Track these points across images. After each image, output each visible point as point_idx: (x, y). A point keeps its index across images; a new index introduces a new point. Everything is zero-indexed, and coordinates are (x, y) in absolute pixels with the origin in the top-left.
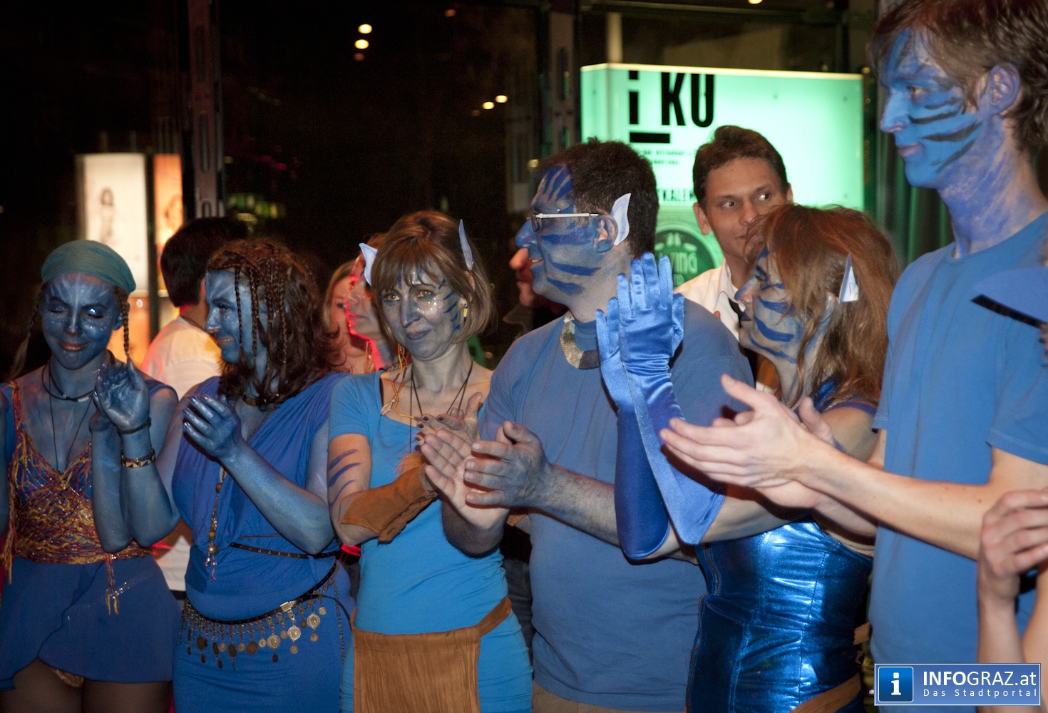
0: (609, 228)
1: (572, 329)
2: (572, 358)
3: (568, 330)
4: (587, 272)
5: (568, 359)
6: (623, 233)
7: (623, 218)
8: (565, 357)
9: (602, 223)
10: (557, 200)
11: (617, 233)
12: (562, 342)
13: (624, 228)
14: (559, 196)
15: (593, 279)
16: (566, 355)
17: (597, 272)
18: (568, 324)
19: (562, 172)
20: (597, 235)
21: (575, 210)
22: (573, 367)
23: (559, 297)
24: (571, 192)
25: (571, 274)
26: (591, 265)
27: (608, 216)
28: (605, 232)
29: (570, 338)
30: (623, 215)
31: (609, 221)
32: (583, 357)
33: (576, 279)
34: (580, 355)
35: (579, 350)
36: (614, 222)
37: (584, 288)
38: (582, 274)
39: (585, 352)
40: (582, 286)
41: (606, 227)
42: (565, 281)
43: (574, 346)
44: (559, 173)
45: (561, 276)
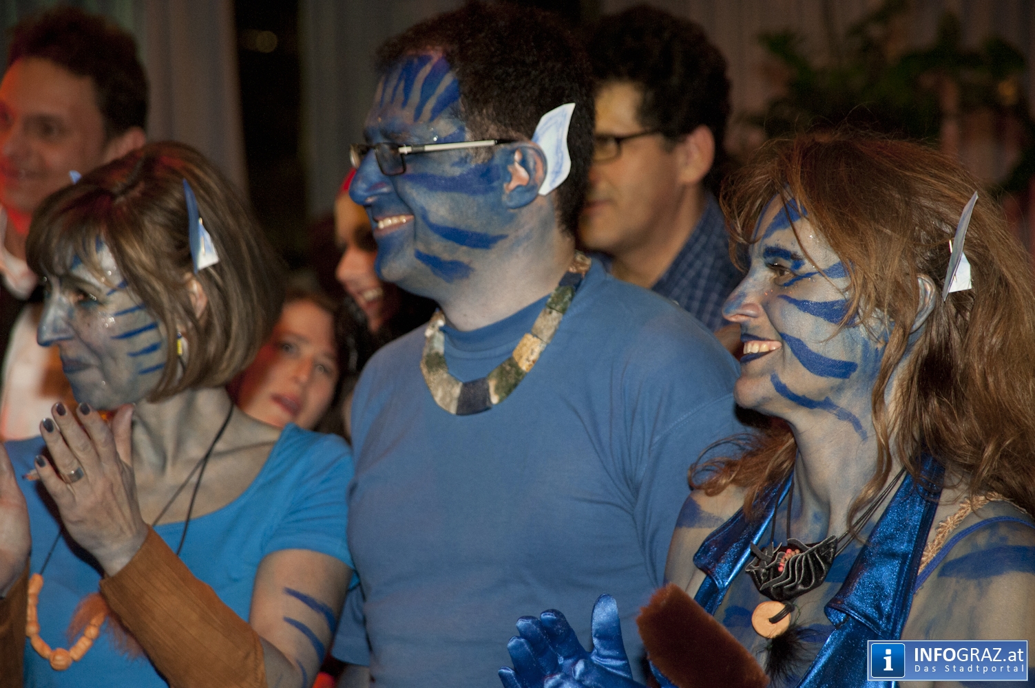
0: (531, 164)
1: (439, 345)
2: (443, 398)
3: (432, 348)
4: (483, 242)
5: (437, 399)
6: (557, 173)
7: (558, 148)
8: (432, 397)
9: (517, 157)
10: (432, 119)
11: (545, 173)
12: (425, 371)
13: (559, 165)
14: (436, 113)
15: (493, 254)
16: (433, 392)
17: (500, 243)
18: (432, 337)
19: (434, 68)
20: (509, 177)
21: (468, 136)
22: (448, 413)
23: (428, 285)
24: (460, 105)
25: (456, 245)
26: (493, 231)
27: (529, 145)
28: (522, 172)
29: (436, 362)
30: (559, 141)
31: (531, 152)
32: (462, 392)
33: (462, 254)
34: (457, 391)
35: (453, 382)
36: (540, 154)
37: (473, 270)
38: (475, 246)
39: (465, 385)
40: (472, 265)
41: (524, 163)
42: (446, 257)
43: (445, 376)
44: (427, 69)
45: (440, 248)
